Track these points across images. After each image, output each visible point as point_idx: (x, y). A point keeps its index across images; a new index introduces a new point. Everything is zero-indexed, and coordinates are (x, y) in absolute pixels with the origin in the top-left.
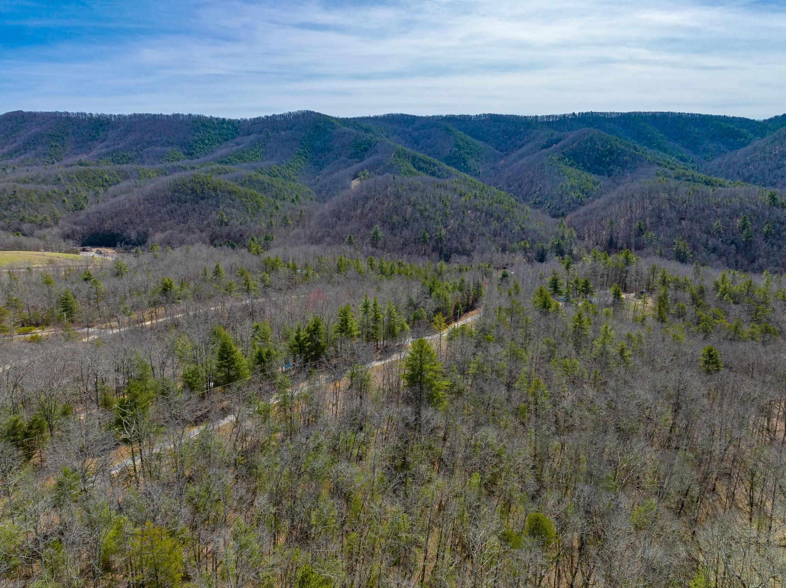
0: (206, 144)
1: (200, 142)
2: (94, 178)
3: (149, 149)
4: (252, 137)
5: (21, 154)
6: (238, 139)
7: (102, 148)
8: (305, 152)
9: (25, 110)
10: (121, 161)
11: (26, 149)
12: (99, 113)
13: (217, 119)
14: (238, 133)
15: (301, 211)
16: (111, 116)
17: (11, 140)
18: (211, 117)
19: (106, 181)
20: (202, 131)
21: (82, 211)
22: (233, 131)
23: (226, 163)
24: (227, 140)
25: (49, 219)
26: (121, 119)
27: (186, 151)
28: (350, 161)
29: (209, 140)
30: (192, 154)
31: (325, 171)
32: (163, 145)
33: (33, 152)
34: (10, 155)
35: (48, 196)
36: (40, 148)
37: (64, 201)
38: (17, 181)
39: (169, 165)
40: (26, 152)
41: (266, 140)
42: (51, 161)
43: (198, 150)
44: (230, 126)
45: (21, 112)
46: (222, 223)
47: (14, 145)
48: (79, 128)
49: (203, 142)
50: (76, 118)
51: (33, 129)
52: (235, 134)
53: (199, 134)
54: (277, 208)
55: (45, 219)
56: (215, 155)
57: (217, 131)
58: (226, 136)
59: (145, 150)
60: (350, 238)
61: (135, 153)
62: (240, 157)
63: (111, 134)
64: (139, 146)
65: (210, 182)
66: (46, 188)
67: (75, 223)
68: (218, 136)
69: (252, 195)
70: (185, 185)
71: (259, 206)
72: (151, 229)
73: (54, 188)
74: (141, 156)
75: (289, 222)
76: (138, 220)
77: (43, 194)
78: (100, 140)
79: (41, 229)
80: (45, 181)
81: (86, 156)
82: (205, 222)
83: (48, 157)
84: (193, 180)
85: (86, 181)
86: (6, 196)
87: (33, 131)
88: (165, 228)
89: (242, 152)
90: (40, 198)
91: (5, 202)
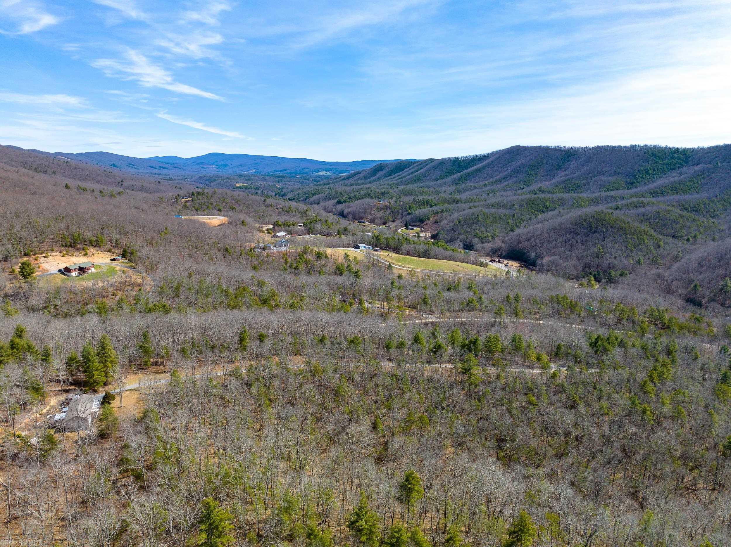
0: (649, 174)
1: (644, 172)
2: (538, 204)
3: (597, 178)
4: (697, 168)
5: (507, 180)
6: (684, 169)
7: (561, 177)
9: (522, 145)
11: (511, 176)
12: (571, 146)
13: (670, 148)
16: (579, 148)
17: (505, 169)
18: (666, 147)
19: (547, 207)
20: (650, 162)
21: (512, 233)
22: (682, 160)
23: (658, 193)
24: (672, 170)
25: (490, 237)
26: (586, 150)
27: (628, 180)
29: (654, 170)
30: (632, 183)
32: (610, 175)
33: (514, 179)
34: (500, 181)
35: (500, 218)
36: (520, 177)
37: (508, 223)
38: (488, 206)
39: (603, 194)
40: (510, 179)
41: (712, 171)
42: (522, 187)
43: (639, 179)
44: (681, 156)
46: (598, 255)
47: (506, 173)
48: (552, 159)
49: (647, 173)
50: (552, 151)
51: (521, 161)
52: (684, 164)
53: (647, 164)
54: (659, 247)
55: (487, 236)
56: (652, 186)
57: (666, 161)
58: (674, 165)
59: (593, 179)
60: (696, 285)
61: (584, 181)
62: (674, 189)
63: (573, 165)
64: (590, 175)
65: (606, 218)
66: (502, 211)
67: (503, 242)
68: (665, 166)
69: (640, 232)
70: (585, 220)
71: (641, 244)
72: (545, 253)
73: (507, 212)
74: (588, 184)
75: (659, 261)
76: (539, 245)
77: (497, 216)
78: (563, 169)
79: (483, 243)
80: (504, 206)
81: (547, 183)
82: (585, 253)
83: (522, 183)
84: (593, 217)
85: (531, 207)
86: (473, 217)
87: (520, 162)
88: (554, 254)
89: (680, 184)
90: (493, 220)
91: (471, 221)
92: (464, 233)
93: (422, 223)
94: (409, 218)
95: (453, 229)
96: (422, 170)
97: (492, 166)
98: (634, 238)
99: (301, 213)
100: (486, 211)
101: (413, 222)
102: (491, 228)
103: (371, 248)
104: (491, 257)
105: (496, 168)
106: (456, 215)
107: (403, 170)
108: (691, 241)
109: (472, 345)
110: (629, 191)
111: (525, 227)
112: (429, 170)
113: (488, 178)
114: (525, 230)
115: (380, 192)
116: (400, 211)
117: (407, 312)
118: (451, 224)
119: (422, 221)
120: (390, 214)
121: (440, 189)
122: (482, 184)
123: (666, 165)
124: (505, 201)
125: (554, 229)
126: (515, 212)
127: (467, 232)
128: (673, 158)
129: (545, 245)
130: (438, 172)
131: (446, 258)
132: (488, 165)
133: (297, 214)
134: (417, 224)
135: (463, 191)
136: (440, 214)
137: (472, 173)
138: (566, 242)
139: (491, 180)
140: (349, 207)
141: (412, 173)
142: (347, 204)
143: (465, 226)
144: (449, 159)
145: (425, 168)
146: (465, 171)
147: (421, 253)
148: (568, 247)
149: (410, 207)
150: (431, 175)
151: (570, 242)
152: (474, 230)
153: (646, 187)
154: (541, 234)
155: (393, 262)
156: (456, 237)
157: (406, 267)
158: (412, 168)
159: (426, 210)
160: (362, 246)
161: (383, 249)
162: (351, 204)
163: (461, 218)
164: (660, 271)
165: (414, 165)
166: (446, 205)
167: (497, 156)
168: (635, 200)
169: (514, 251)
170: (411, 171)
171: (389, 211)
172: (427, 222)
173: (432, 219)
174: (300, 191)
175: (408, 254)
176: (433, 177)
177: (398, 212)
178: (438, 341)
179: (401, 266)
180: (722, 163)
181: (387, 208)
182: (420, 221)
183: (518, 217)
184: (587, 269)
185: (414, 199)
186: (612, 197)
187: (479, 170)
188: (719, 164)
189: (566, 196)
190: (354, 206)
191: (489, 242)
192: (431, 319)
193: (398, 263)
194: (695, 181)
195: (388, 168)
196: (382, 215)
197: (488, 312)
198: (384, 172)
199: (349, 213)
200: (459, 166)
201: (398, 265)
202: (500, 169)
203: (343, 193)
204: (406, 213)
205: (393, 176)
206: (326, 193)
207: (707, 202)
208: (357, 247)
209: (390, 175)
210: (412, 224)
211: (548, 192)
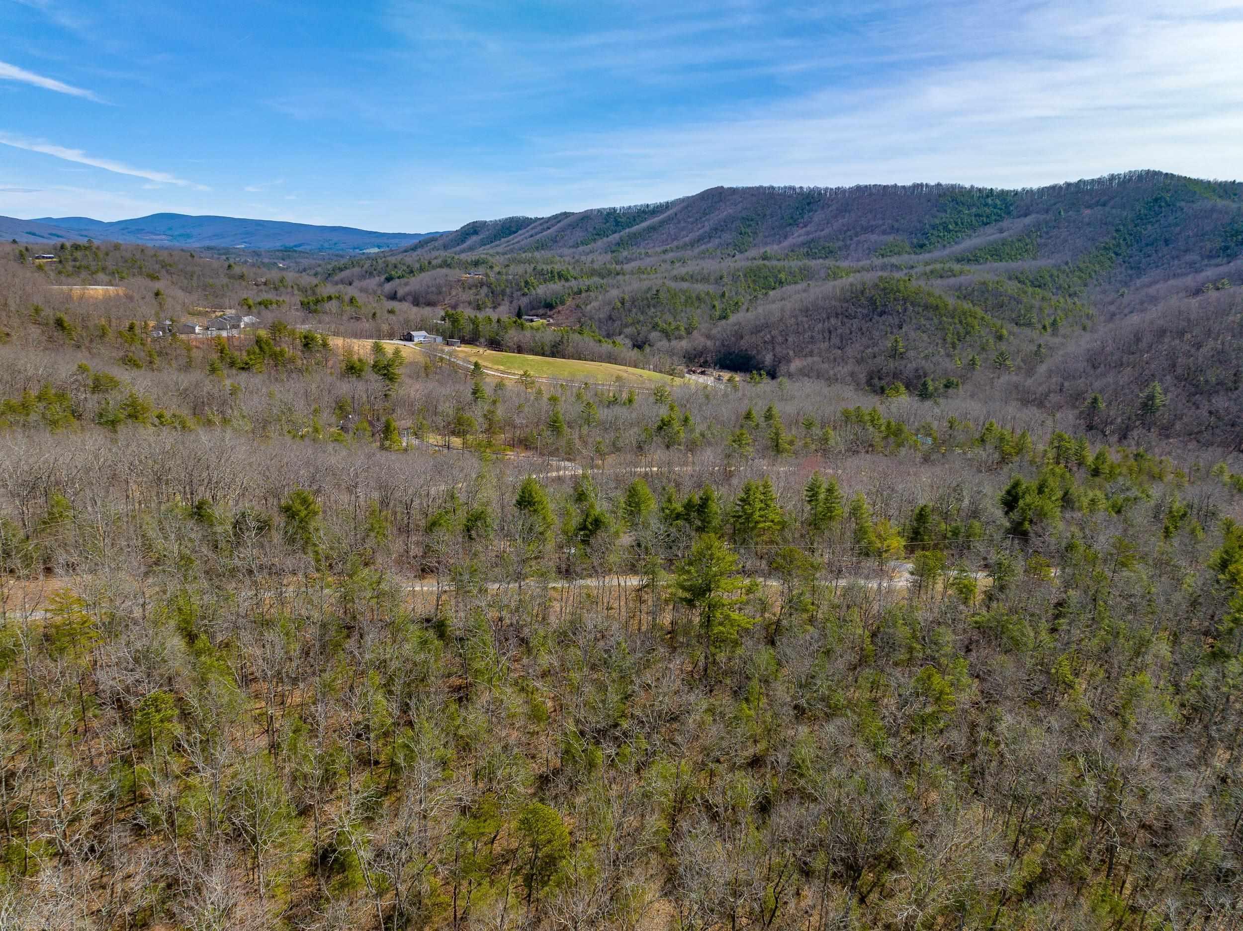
0: (949, 231)
1: (941, 228)
2: (765, 277)
3: (862, 238)
4: (1028, 220)
5: (704, 243)
6: (1005, 224)
7: (799, 236)
8: (1119, 245)
9: (726, 185)
10: (818, 255)
11: (710, 237)
12: (812, 187)
13: (980, 190)
14: (1009, 213)
15: (1040, 346)
16: (826, 189)
17: (699, 226)
18: (972, 187)
19: (781, 283)
20: (949, 211)
21: (723, 322)
22: (1001, 209)
23: (969, 260)
24: (987, 224)
25: (683, 329)
26: (839, 193)
27: (915, 241)
28: (1206, 262)
29: (956, 224)
31: (1145, 279)
32: (884, 233)
33: (717, 241)
34: (692, 244)
35: (699, 298)
36: (727, 237)
37: (714, 306)
38: (675, 278)
39: (878, 261)
40: (709, 242)
41: (1052, 224)
42: (733, 253)
43: (934, 239)
44: (998, 202)
45: (722, 187)
46: (894, 354)
47: (701, 231)
48: (780, 207)
49: (946, 229)
50: (779, 195)
51: (726, 211)
52: (1003, 215)
53: (943, 215)
54: (1000, 338)
55: (677, 328)
56: (957, 249)
57: (974, 210)
58: (987, 217)
59: (855, 239)
60: (1095, 400)
61: (841, 243)
62: (995, 253)
63: (818, 217)
64: (849, 233)
65: (902, 289)
66: (700, 288)
67: (708, 337)
68: (973, 218)
69: (964, 313)
70: (862, 292)
71: (967, 333)
72: (791, 353)
73: (711, 288)
74: (847, 247)
75: (1008, 362)
76: (780, 339)
77: (694, 295)
78: (801, 225)
79: (669, 340)
80: (705, 279)
81: (775, 247)
82: (870, 350)
83: (730, 248)
84: (876, 286)
85: (754, 281)
86: (649, 296)
87: (725, 213)
88: (811, 354)
89: (1003, 245)
90: (686, 301)
91: (645, 302)
92: (633, 324)
93: (550, 310)
94: (524, 301)
95: (610, 318)
96: (549, 231)
97: (675, 221)
98: (955, 324)
99: (303, 290)
100: (672, 285)
101: (533, 308)
102: (683, 314)
103: (439, 339)
104: (688, 366)
105: (683, 224)
106: (614, 293)
107: (515, 232)
108: (1049, 330)
109: (694, 514)
110: (921, 257)
111: (748, 310)
112: (563, 230)
113: (669, 241)
114: (750, 315)
115: (469, 260)
116: (508, 290)
117: (511, 455)
118: (607, 309)
119: (550, 306)
120: (487, 296)
121: (583, 258)
122: (658, 249)
123: (975, 216)
124: (705, 271)
125: (806, 311)
126: (725, 289)
127: (639, 322)
128: (986, 205)
129: (790, 339)
130: (579, 234)
131: (600, 358)
132: (669, 219)
133: (296, 292)
134: (541, 311)
135: (625, 261)
136: (584, 295)
137: (639, 233)
138: (830, 332)
139: (675, 243)
140: (406, 284)
141: (532, 236)
142: (405, 280)
143: (634, 310)
144: (599, 211)
145: (555, 228)
146: (627, 230)
147: (546, 348)
148: (835, 340)
149: (527, 283)
150: (566, 238)
151: (839, 331)
152: (652, 318)
153: (947, 251)
154: (781, 319)
155: (486, 364)
156: (617, 331)
157: (514, 374)
158: (532, 229)
159: (556, 286)
160: (419, 336)
161: (464, 341)
162: (412, 280)
163: (627, 297)
164: (1015, 378)
165: (535, 224)
166: (596, 279)
167: (685, 204)
168: (938, 266)
169: (730, 354)
170: (530, 233)
171: (485, 290)
172: (560, 308)
173: (569, 302)
174: (319, 269)
175: (519, 352)
176: (571, 243)
177: (503, 293)
178: (592, 506)
179: (503, 372)
180: (1066, 211)
181: (482, 284)
182: (548, 306)
183: (730, 298)
184: (876, 381)
185: (534, 269)
186: (893, 265)
187: (653, 229)
188: (1062, 213)
189: (812, 263)
190: (416, 283)
191: (680, 338)
192: (570, 469)
193: (496, 367)
194: (1028, 241)
195: (488, 230)
196: (472, 298)
197: (710, 444)
198: (481, 236)
199: (408, 294)
200: (617, 223)
201: (497, 370)
202: (690, 226)
203: (399, 266)
204: (519, 293)
205: (498, 242)
206: (366, 266)
207: (1055, 273)
208: (410, 338)
209: (492, 242)
210: (532, 313)
211: (779, 260)
